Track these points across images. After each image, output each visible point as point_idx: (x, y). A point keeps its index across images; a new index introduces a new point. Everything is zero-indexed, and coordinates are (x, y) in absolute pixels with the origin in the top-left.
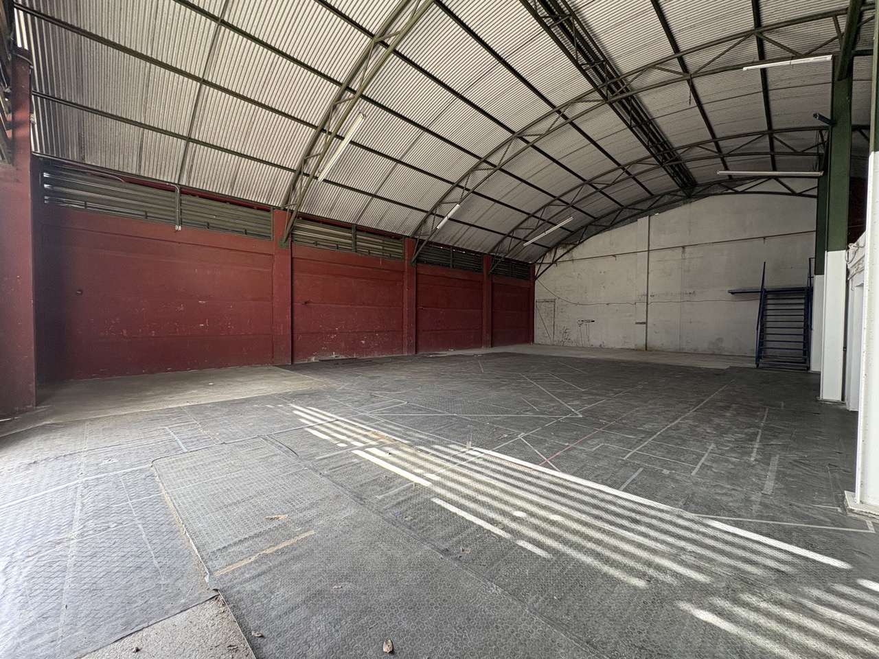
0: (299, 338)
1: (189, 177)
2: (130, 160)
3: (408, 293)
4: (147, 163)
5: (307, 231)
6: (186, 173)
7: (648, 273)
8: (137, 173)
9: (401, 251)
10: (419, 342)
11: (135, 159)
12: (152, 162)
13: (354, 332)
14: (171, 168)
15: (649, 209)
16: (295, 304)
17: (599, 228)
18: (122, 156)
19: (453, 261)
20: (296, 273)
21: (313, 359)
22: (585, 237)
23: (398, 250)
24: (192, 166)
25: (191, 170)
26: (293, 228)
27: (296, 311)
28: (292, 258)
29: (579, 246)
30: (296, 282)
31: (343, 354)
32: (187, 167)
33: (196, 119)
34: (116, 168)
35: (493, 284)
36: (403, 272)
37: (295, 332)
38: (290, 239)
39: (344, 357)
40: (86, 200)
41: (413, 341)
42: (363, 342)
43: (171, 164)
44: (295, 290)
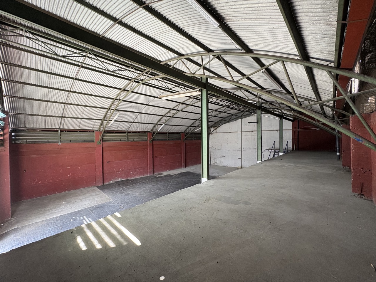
0: (105, 175)
1: (63, 126)
2: (42, 124)
3: (149, 152)
4: (48, 125)
5: (108, 136)
6: (62, 125)
7: (241, 140)
8: (45, 127)
9: (146, 137)
10: (155, 170)
11: (44, 124)
12: (50, 124)
13: (128, 170)
14: (57, 125)
15: (242, 116)
16: (104, 163)
17: (225, 121)
18: (39, 124)
19: (168, 138)
20: (104, 152)
21: (112, 182)
22: (220, 124)
23: (145, 137)
24: (64, 123)
25: (64, 124)
26: (103, 136)
27: (104, 166)
28: (102, 147)
29: (219, 128)
30: (104, 155)
31: (123, 178)
32: (62, 124)
33: (64, 112)
34: (37, 127)
35: (185, 144)
36: (147, 145)
37: (104, 173)
38: (101, 141)
39: (124, 179)
40: (27, 139)
41: (152, 170)
42: (132, 173)
43: (57, 123)
44: (104, 158)
